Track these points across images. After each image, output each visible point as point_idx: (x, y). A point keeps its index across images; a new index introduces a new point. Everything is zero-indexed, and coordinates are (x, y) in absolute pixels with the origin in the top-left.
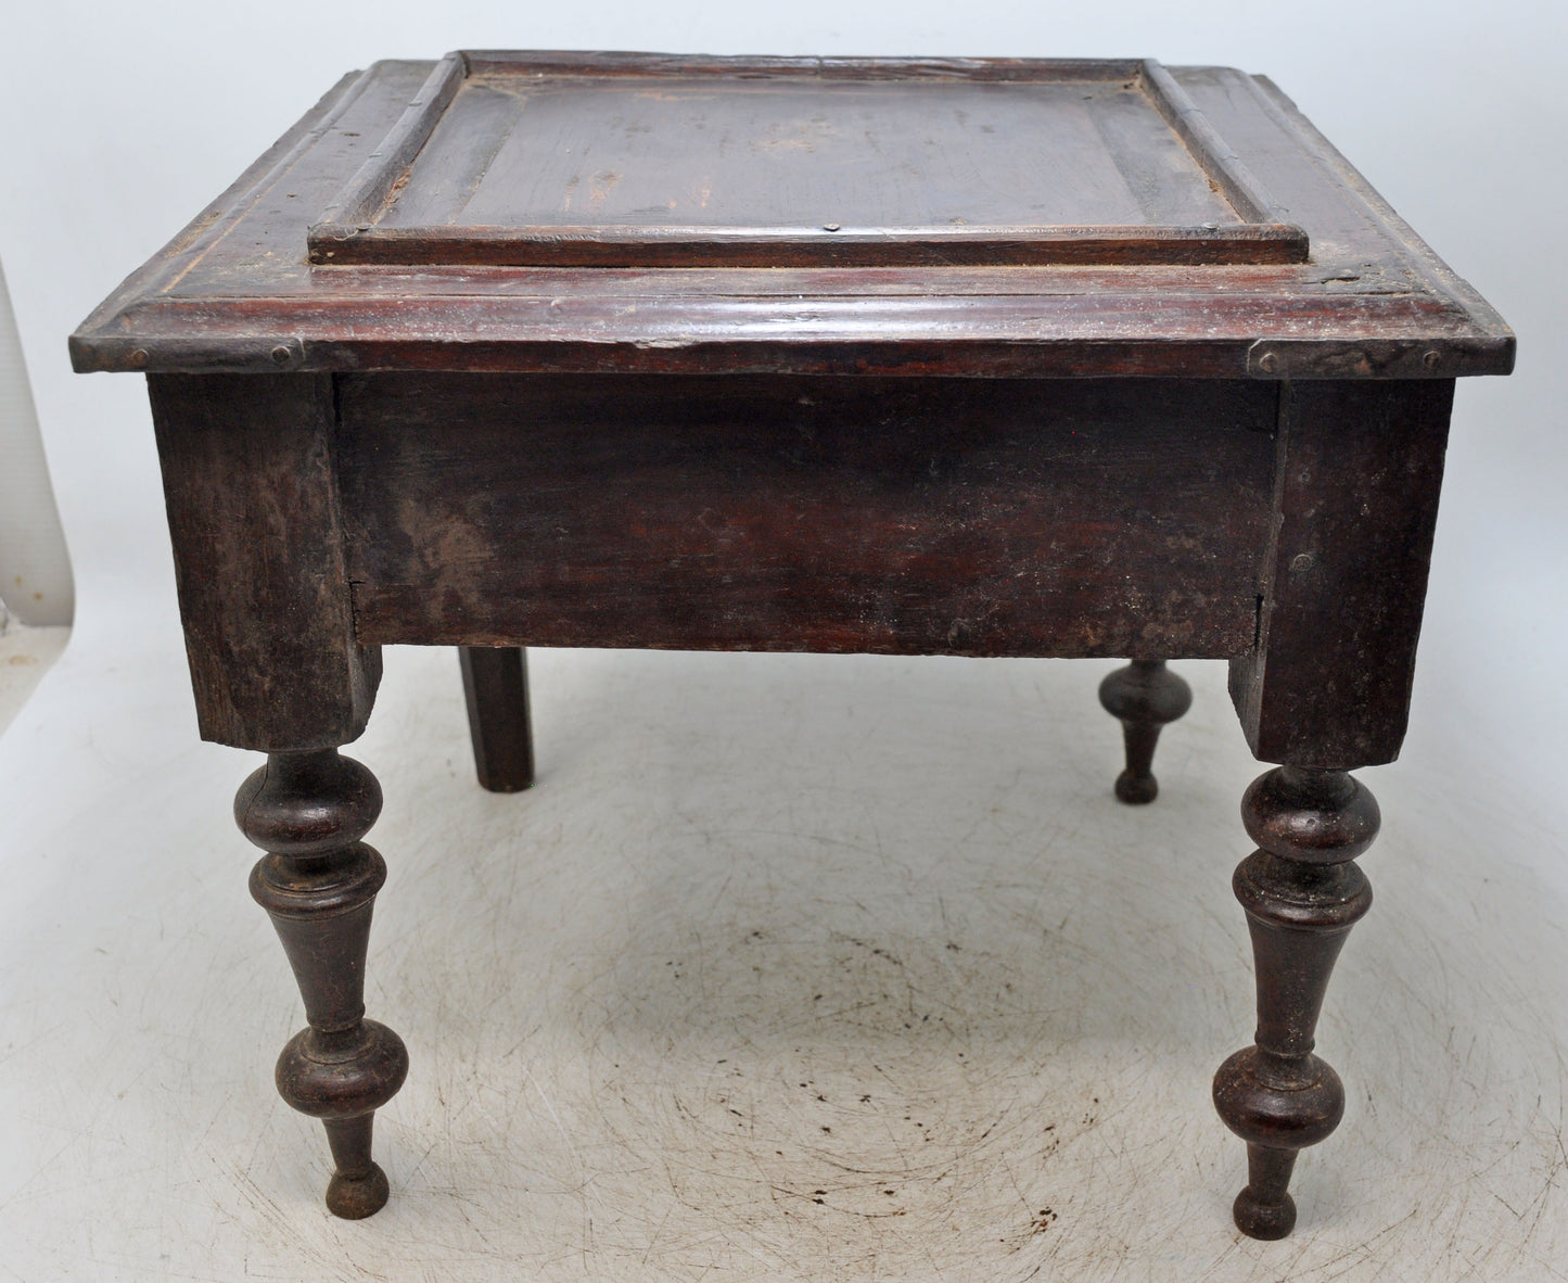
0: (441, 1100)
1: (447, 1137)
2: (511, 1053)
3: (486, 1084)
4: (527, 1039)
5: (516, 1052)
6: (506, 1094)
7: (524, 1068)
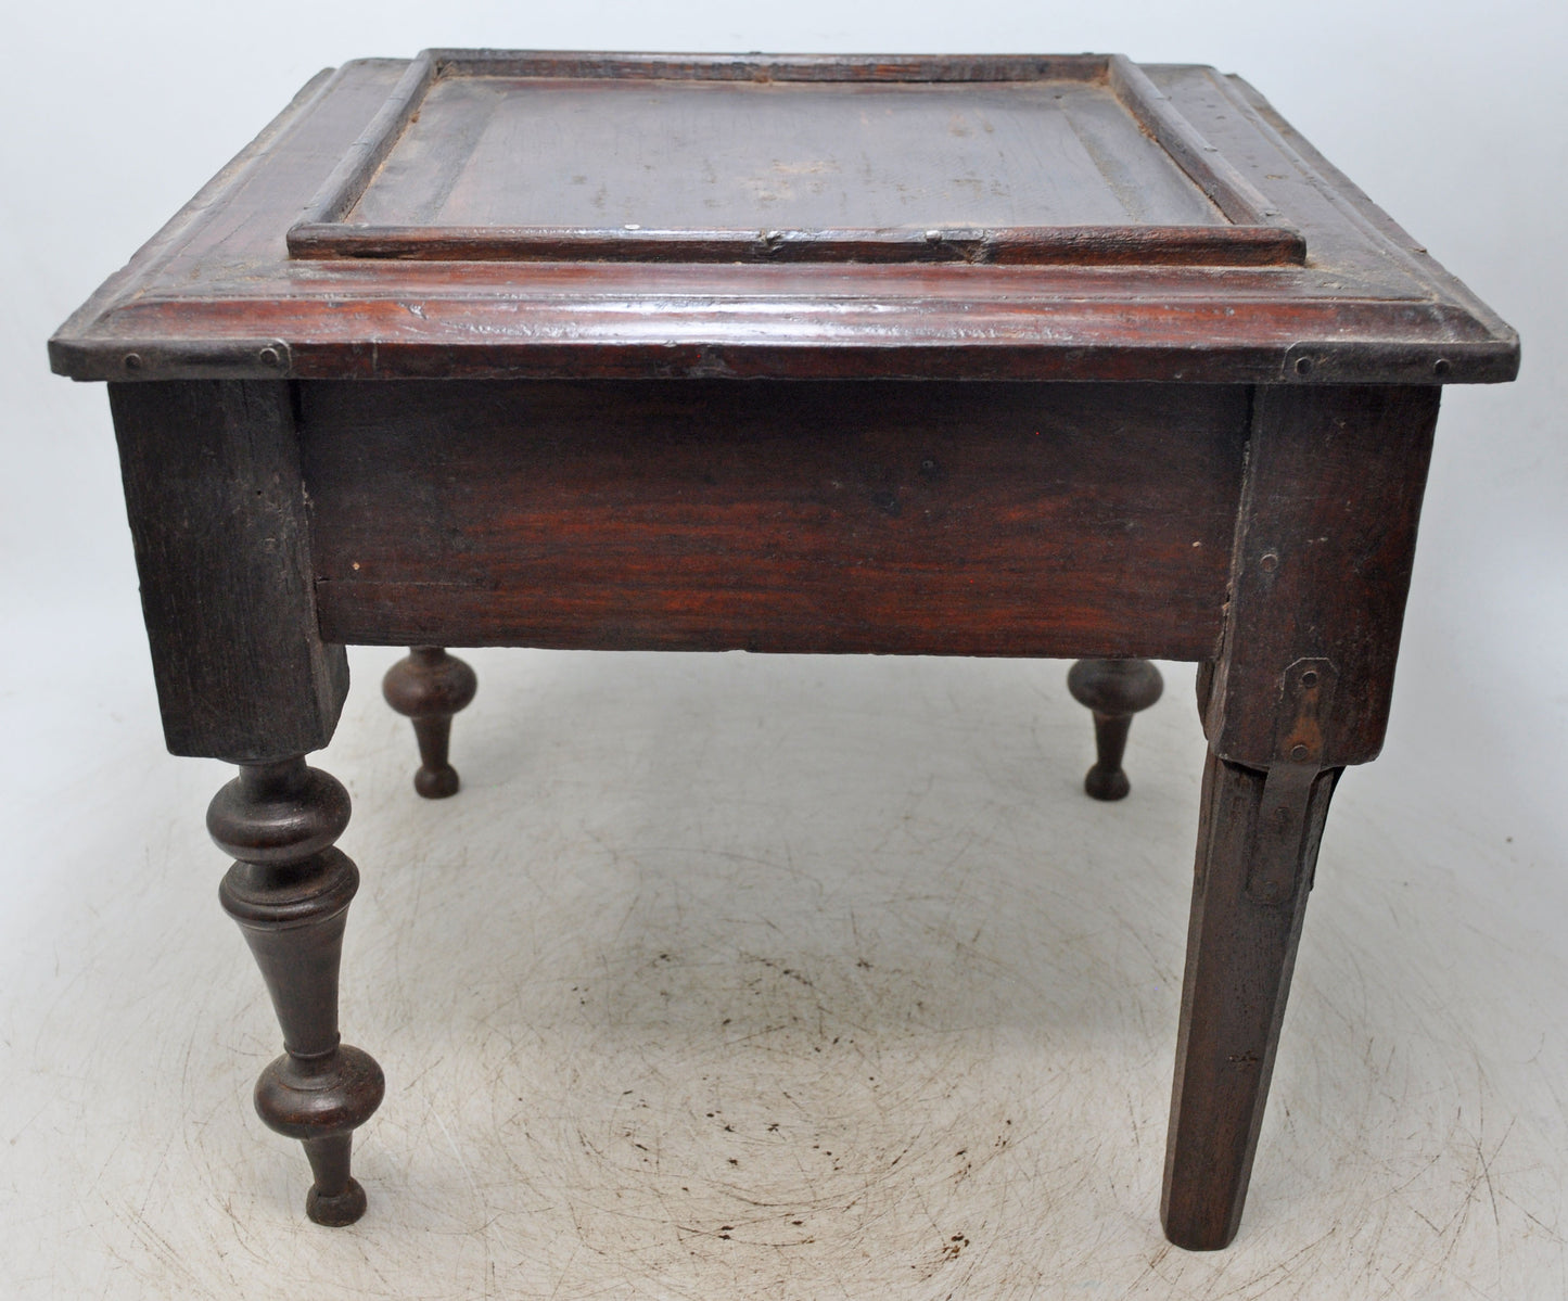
2: (412, 1085)
4: (429, 1071)
5: (418, 1084)
6: (406, 1128)
7: (426, 1101)
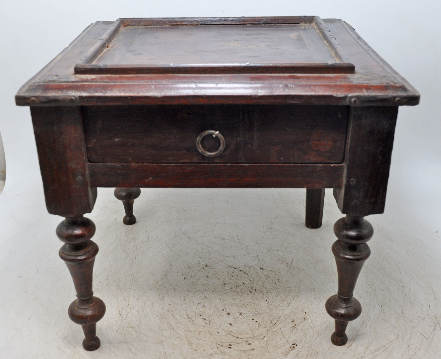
0: (120, 314)
1: (123, 325)
2: (139, 298)
3: (132, 308)
4: (143, 294)
5: (140, 298)
6: (138, 312)
7: (143, 304)
